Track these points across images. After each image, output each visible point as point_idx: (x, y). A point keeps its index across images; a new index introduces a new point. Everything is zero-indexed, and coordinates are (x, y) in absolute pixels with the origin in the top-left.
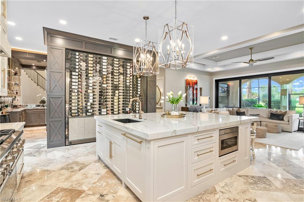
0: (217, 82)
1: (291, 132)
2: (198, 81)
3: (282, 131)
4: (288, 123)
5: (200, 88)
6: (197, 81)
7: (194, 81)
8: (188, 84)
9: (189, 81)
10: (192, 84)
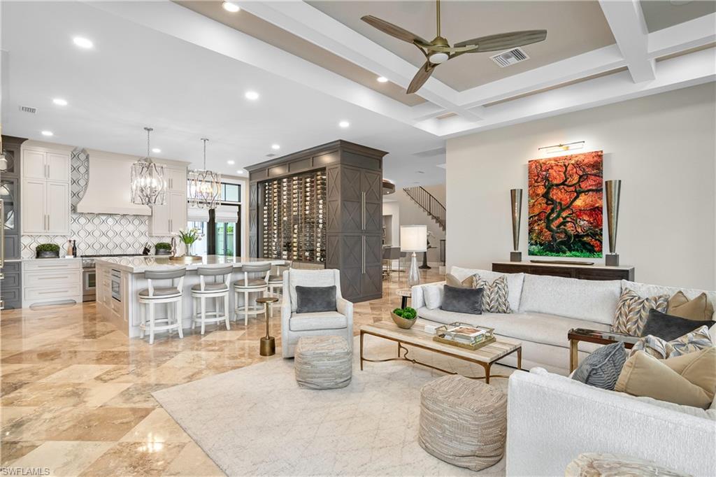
2: (605, 153)
6: (599, 155)
7: (582, 158)
8: (539, 180)
9: (545, 164)
10: (565, 173)
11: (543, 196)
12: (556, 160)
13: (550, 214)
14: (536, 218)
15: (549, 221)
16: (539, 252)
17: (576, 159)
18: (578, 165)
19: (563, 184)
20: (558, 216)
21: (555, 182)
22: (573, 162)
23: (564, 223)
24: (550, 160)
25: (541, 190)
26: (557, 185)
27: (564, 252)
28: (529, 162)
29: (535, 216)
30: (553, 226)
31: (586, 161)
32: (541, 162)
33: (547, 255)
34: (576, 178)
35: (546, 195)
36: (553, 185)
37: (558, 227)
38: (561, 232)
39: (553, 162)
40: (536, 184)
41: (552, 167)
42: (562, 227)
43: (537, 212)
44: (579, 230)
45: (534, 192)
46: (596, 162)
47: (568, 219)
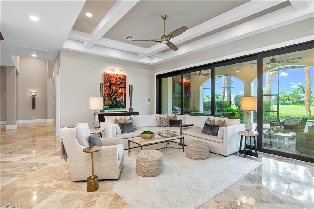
0: (160, 78)
1: (226, 157)
2: (127, 76)
3: (210, 152)
4: (221, 141)
5: (130, 86)
6: (125, 76)
7: (120, 76)
8: (108, 81)
9: (109, 75)
10: (116, 80)
11: (109, 87)
12: (113, 74)
13: (111, 94)
14: (107, 95)
15: (110, 96)
16: (107, 108)
17: (119, 76)
18: (119, 78)
19: (115, 84)
20: (114, 95)
21: (113, 83)
22: (118, 77)
23: (116, 98)
24: (111, 74)
25: (108, 85)
26: (114, 84)
27: (116, 108)
28: (104, 73)
29: (106, 94)
30: (112, 99)
31: (122, 77)
32: (108, 74)
33: (110, 109)
34: (119, 82)
35: (110, 87)
36: (112, 84)
37: (114, 99)
38: (115, 101)
39: (112, 75)
40: (106, 82)
41: (112, 77)
42: (115, 99)
43: (107, 93)
44: (120, 100)
45: (106, 85)
46: (124, 78)
47: (117, 96)
